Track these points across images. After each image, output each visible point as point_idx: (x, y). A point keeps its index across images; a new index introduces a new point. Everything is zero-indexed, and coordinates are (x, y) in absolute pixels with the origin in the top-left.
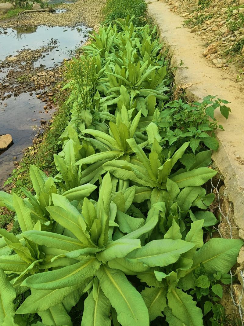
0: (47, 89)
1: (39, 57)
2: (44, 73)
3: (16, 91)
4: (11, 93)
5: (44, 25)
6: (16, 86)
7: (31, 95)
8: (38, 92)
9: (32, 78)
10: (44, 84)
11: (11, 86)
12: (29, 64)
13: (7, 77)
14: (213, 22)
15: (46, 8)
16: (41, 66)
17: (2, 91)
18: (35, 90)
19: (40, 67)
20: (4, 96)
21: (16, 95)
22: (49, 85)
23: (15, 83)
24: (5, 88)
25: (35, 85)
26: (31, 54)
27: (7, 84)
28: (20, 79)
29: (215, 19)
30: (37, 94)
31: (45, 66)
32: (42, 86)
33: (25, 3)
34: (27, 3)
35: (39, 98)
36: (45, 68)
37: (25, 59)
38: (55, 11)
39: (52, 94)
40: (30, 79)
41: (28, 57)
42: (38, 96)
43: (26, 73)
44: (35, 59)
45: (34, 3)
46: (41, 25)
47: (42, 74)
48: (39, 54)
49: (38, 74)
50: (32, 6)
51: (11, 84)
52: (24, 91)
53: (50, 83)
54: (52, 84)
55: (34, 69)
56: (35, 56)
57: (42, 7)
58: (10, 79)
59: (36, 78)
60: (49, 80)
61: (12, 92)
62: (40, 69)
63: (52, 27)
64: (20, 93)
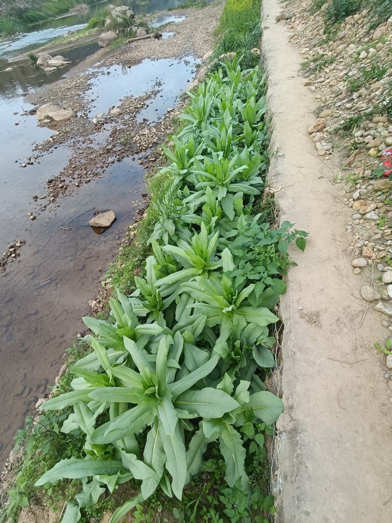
0: (149, 152)
1: (142, 107)
2: (146, 132)
3: (119, 155)
4: (114, 158)
5: (149, 58)
6: (119, 149)
7: (134, 159)
8: (140, 155)
9: (135, 138)
10: (146, 145)
11: (114, 149)
12: (132, 118)
13: (111, 137)
14: (334, 69)
15: (152, 33)
16: (144, 120)
17: (106, 156)
18: (137, 153)
19: (143, 122)
20: (108, 162)
21: (119, 161)
22: (151, 147)
23: (118, 144)
24: (108, 151)
25: (137, 146)
26: (134, 103)
27: (110, 147)
28: (122, 140)
29: (337, 64)
30: (139, 159)
31: (147, 121)
32: (144, 148)
33: (129, 29)
34: (131, 29)
35: (141, 164)
36: (148, 123)
37: (128, 111)
38: (161, 35)
39: (153, 159)
40: (133, 140)
41: (131, 108)
42: (140, 161)
43: (129, 131)
44: (137, 110)
45: (138, 29)
46: (145, 58)
47: (144, 133)
48: (142, 103)
49: (141, 132)
50: (136, 32)
51: (114, 146)
52: (127, 156)
53: (153, 144)
54: (154, 145)
55: (136, 124)
56: (139, 106)
57: (147, 32)
58: (113, 139)
59: (138, 137)
60: (151, 140)
61: (116, 157)
62: (143, 125)
63: (157, 60)
64: (123, 158)
